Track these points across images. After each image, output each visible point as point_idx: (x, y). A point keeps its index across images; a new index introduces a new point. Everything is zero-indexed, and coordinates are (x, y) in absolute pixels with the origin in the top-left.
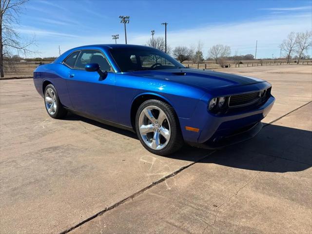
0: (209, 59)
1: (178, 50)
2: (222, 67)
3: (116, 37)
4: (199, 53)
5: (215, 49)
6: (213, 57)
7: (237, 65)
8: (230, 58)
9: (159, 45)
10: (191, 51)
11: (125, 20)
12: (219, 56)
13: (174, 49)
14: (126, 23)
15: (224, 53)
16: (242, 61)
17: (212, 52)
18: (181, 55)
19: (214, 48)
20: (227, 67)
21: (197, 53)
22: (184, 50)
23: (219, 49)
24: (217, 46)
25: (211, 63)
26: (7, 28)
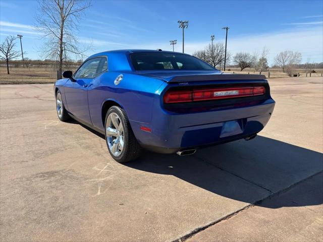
0: (275, 67)
1: (239, 56)
2: (290, 76)
3: (173, 43)
4: (263, 60)
5: (284, 55)
6: (280, 64)
7: (309, 75)
8: (301, 66)
9: (218, 51)
10: (254, 57)
11: (183, 25)
12: (286, 63)
13: (235, 55)
14: (184, 27)
15: (293, 61)
16: (315, 70)
17: (278, 59)
18: (243, 62)
19: (282, 54)
20: (295, 76)
21: (260, 60)
22: (246, 56)
23: (288, 55)
24: (286, 52)
25: (277, 71)
26: (68, 34)
